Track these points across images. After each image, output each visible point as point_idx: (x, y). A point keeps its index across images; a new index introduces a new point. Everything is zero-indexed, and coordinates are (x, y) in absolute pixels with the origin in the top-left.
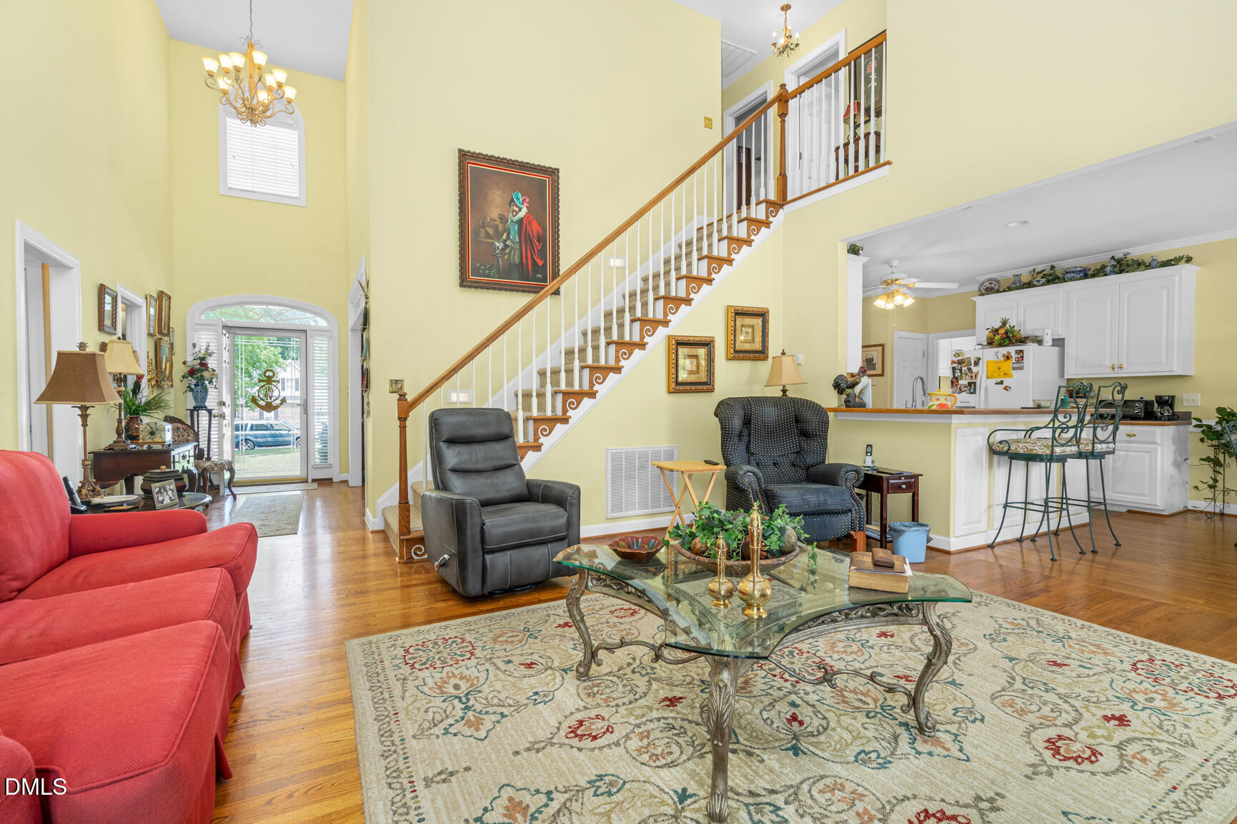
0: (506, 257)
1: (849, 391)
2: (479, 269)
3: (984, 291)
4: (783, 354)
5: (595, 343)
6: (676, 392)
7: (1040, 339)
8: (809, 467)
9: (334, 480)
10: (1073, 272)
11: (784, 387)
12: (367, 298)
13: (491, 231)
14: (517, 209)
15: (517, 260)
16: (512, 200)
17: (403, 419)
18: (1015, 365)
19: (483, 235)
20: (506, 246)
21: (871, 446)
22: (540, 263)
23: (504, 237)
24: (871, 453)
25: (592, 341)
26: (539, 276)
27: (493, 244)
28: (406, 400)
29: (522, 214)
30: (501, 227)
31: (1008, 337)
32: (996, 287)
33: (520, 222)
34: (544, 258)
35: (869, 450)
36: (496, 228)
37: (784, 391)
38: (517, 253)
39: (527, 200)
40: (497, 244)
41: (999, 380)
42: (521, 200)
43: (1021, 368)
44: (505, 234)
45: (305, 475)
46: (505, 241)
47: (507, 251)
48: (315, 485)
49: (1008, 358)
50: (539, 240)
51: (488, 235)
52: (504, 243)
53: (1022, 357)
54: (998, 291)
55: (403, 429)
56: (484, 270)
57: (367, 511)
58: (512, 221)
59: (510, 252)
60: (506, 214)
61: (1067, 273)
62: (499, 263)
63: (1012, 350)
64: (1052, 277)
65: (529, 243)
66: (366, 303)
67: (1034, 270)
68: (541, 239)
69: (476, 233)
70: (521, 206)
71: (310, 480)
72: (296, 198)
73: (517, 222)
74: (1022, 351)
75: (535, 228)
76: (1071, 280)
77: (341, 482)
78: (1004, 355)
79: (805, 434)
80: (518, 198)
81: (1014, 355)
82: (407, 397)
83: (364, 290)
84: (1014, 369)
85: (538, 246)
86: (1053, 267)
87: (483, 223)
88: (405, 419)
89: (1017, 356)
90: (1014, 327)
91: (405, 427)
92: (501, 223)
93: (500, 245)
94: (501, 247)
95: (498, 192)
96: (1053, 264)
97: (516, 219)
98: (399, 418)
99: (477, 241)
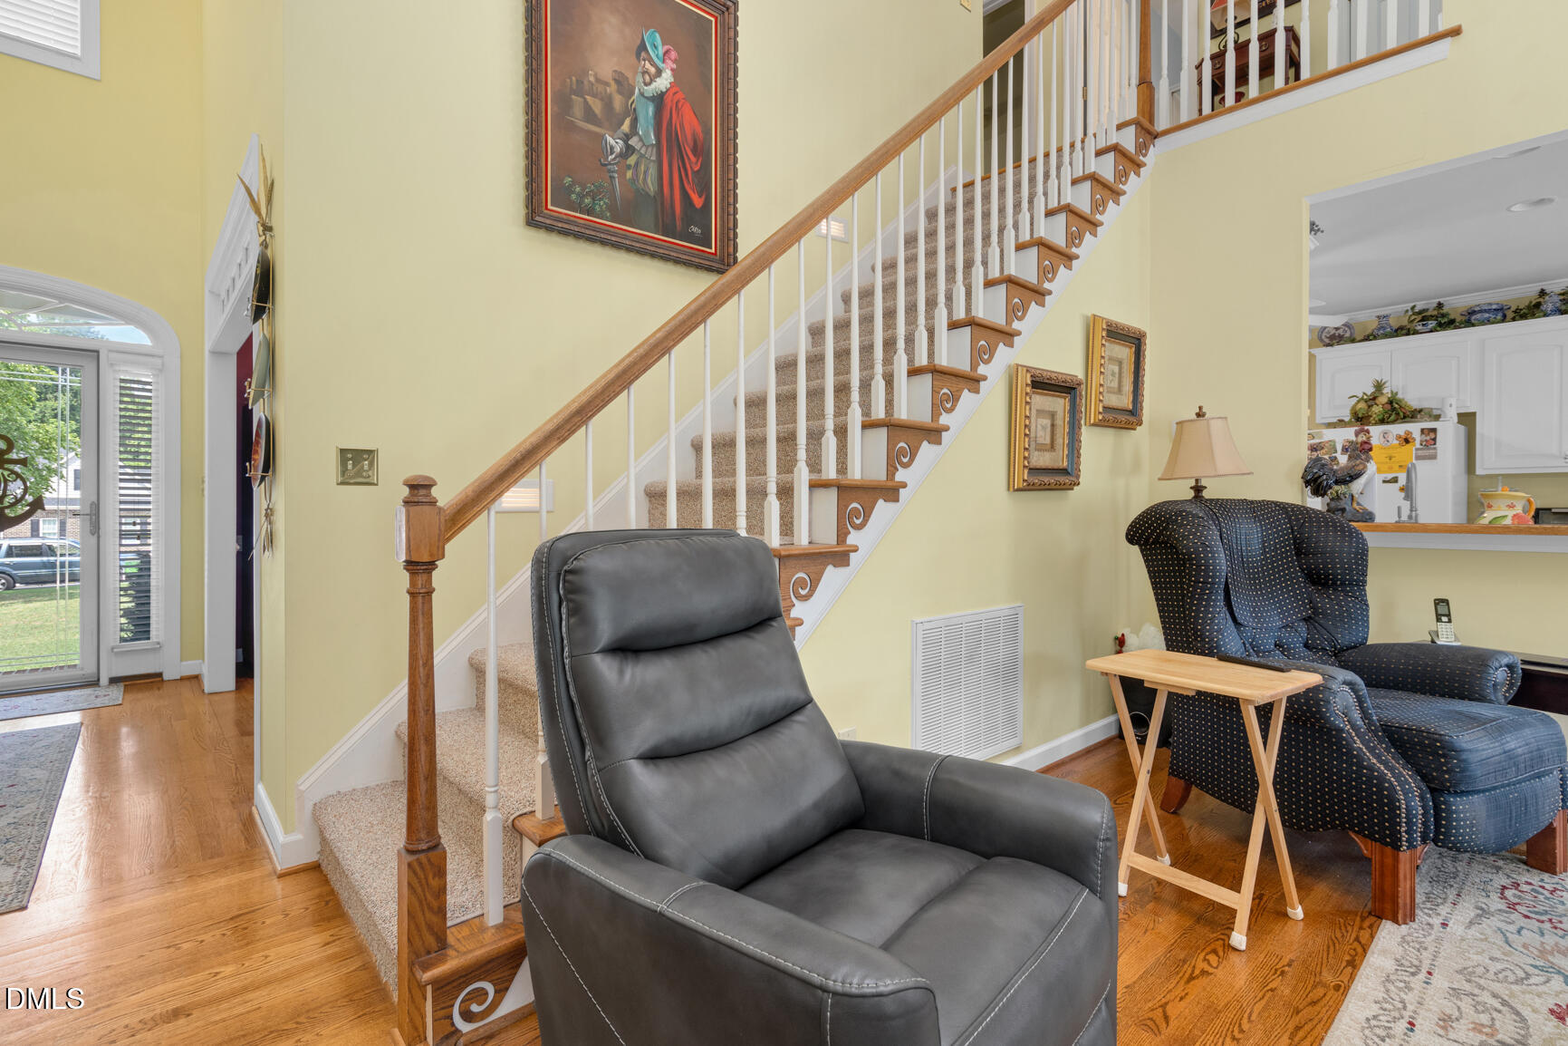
0: (629, 174)
1: (1341, 489)
2: (569, 190)
3: (1327, 341)
4: (1200, 415)
5: (815, 383)
6: (1029, 487)
7: (1435, 412)
8: (1342, 650)
9: (166, 677)
10: (1486, 311)
11: (1197, 481)
12: (267, 229)
13: (597, 107)
14: (653, 70)
15: (651, 186)
16: (642, 47)
17: (420, 568)
18: (1420, 453)
19: (578, 111)
20: (629, 150)
21: (1446, 602)
22: (698, 202)
23: (626, 127)
24: (1449, 615)
25: (809, 378)
26: (695, 229)
27: (603, 136)
28: (433, 503)
29: (664, 82)
30: (618, 102)
31: (1394, 409)
32: (1348, 335)
33: (659, 100)
34: (705, 190)
35: (1442, 609)
36: (608, 103)
37: (1198, 489)
38: (653, 171)
39: (673, 55)
40: (609, 139)
41: (1390, 476)
42: (661, 50)
43: (1434, 457)
44: (627, 122)
45: (91, 669)
46: (626, 138)
47: (632, 160)
48: (116, 693)
49: (1407, 441)
50: (695, 150)
51: (589, 115)
52: (626, 142)
53: (1434, 439)
54: (1353, 341)
55: (421, 599)
56: (581, 196)
57: (261, 791)
58: (642, 94)
59: (637, 164)
60: (629, 74)
61: (1474, 312)
62: (613, 185)
63: (1414, 428)
64: (1440, 319)
65: (676, 150)
66: (265, 245)
67: (1413, 308)
68: (701, 150)
69: (564, 103)
70: (661, 65)
71: (104, 680)
72: (73, 57)
73: (652, 99)
74: (1434, 430)
75: (688, 124)
76: (1483, 323)
77: (182, 679)
78: (1399, 437)
79: (1320, 579)
80: (656, 44)
81: (1417, 435)
82: (434, 492)
83: (258, 212)
84: (1418, 458)
85: (694, 163)
86: (1440, 305)
87: (580, 82)
88: (430, 566)
89: (1424, 438)
90: (1397, 394)
91: (430, 592)
92: (619, 92)
93: (618, 146)
94: (617, 150)
95: (614, 20)
96: (1442, 300)
97: (650, 90)
98: (411, 565)
99: (566, 126)
